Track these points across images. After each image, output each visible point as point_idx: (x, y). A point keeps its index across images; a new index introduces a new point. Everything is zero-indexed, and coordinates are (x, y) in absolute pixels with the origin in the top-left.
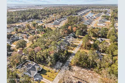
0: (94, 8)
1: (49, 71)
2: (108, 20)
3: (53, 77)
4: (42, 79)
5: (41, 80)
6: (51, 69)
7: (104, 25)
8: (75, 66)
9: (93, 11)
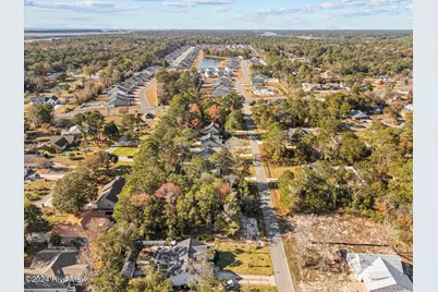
0: (204, 42)
1: (240, 252)
2: (270, 76)
3: (264, 263)
4: (241, 279)
5: (240, 282)
6: (240, 246)
7: (272, 93)
8: (296, 216)
9: (209, 53)
